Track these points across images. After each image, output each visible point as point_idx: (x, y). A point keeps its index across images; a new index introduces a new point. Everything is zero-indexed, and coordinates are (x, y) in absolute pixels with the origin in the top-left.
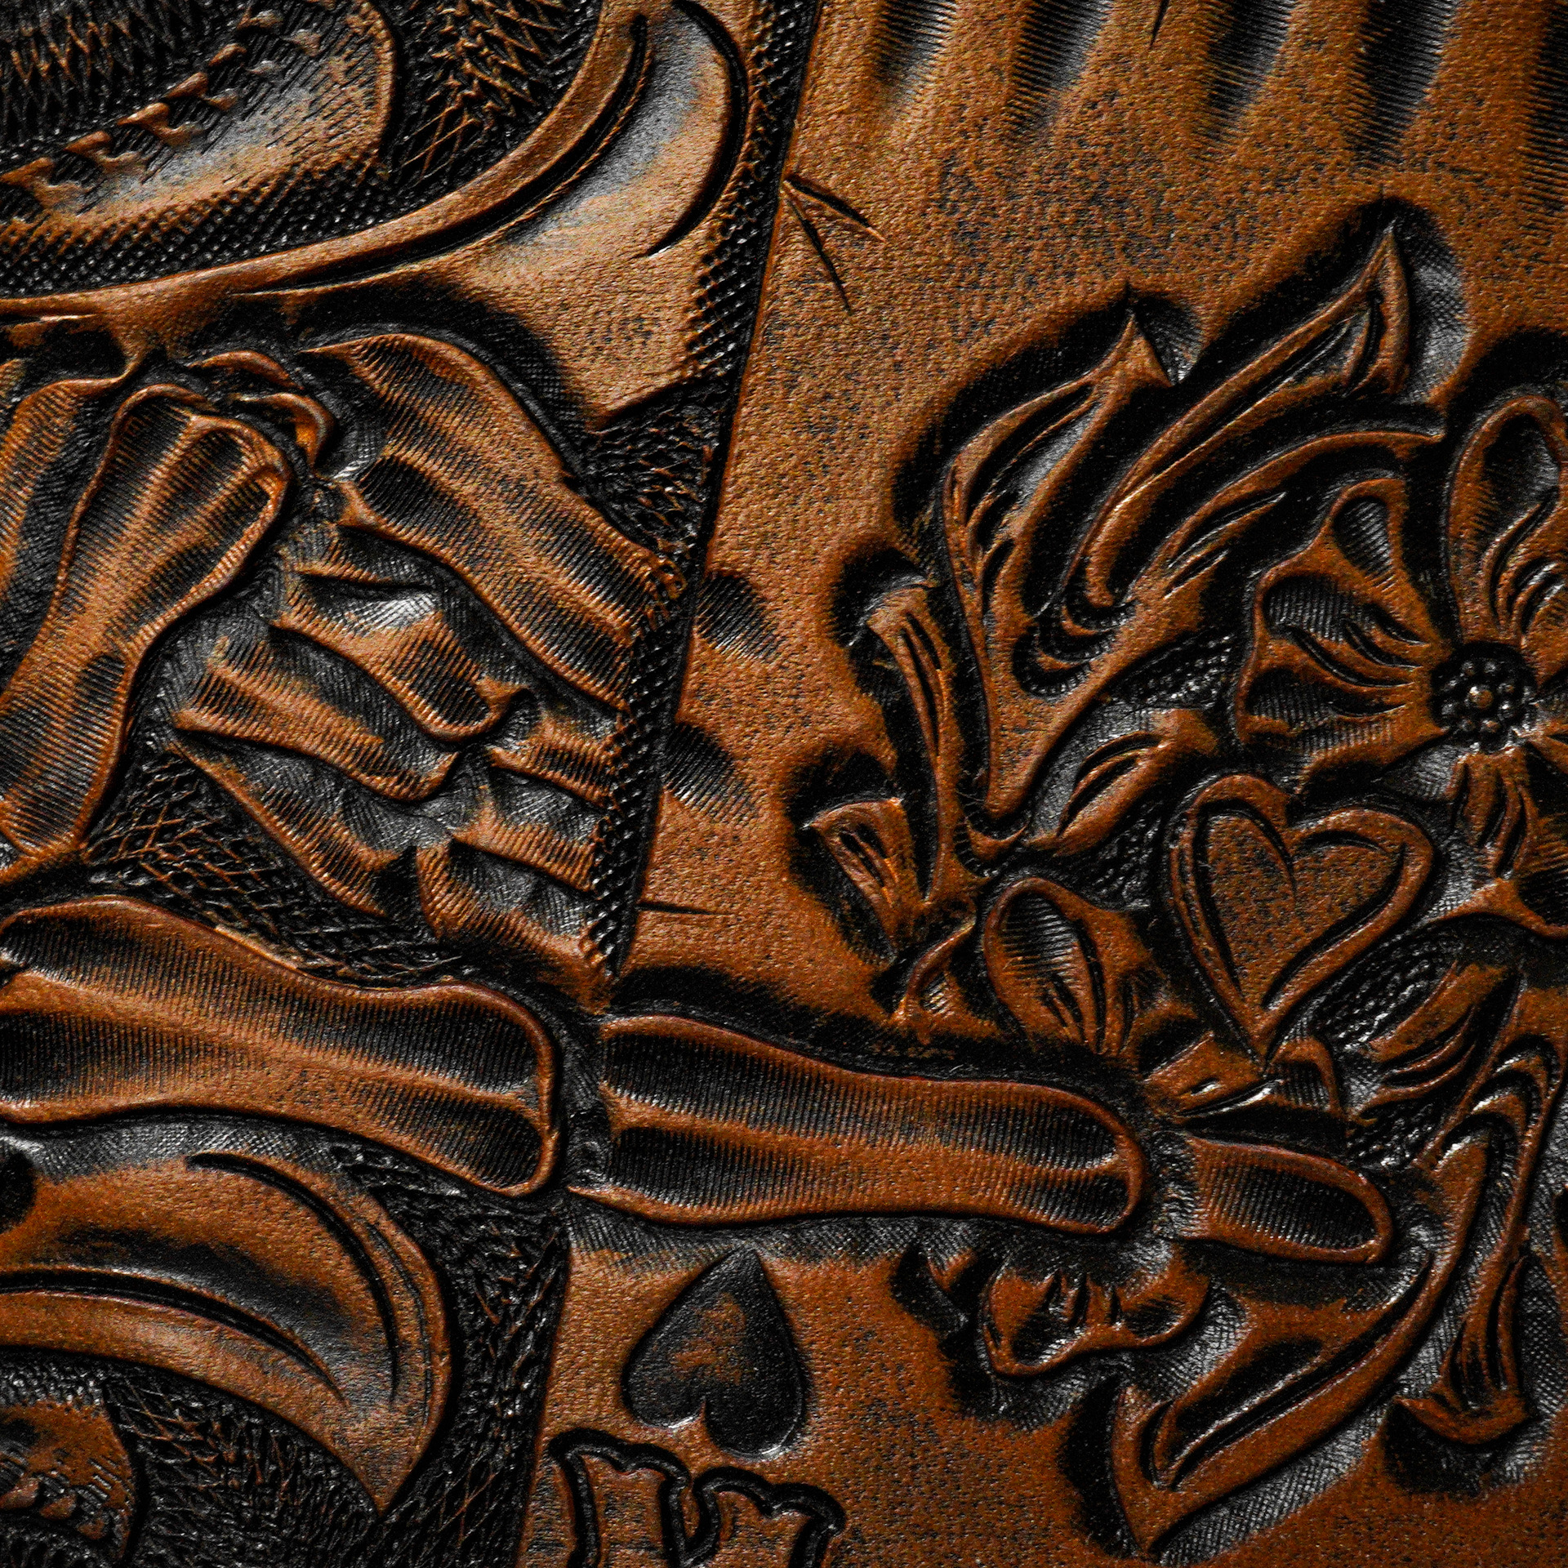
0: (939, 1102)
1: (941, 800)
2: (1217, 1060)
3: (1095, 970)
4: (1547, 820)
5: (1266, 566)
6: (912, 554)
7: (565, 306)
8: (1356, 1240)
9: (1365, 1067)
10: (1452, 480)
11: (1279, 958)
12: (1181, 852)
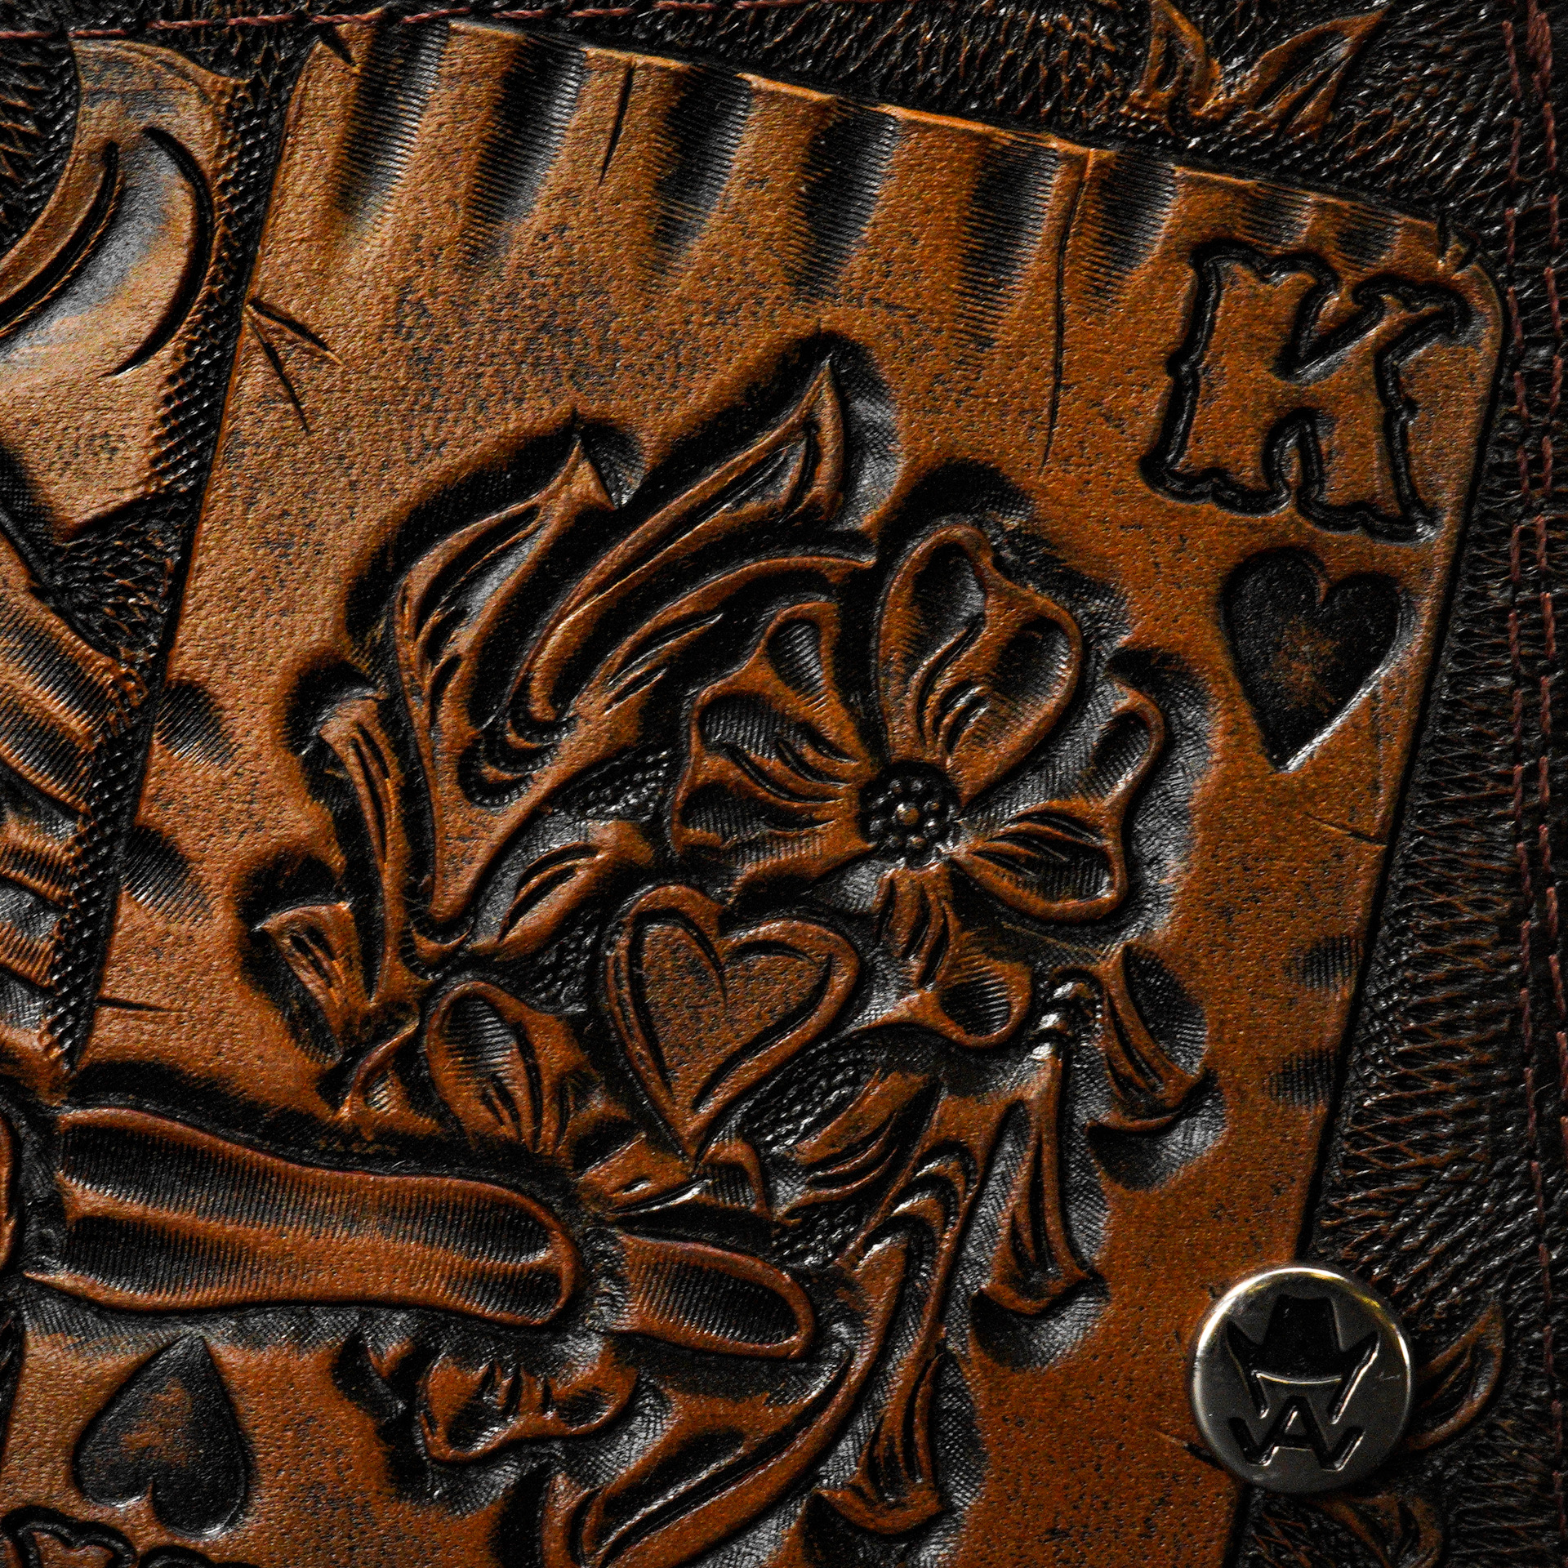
0: (381, 1197)
1: (388, 905)
2: (649, 1160)
3: (533, 1072)
4: (967, 934)
5: (704, 684)
6: (364, 666)
7: (35, 422)
8: (779, 1336)
9: (790, 1169)
10: (883, 606)
11: (709, 1062)
12: (617, 959)
